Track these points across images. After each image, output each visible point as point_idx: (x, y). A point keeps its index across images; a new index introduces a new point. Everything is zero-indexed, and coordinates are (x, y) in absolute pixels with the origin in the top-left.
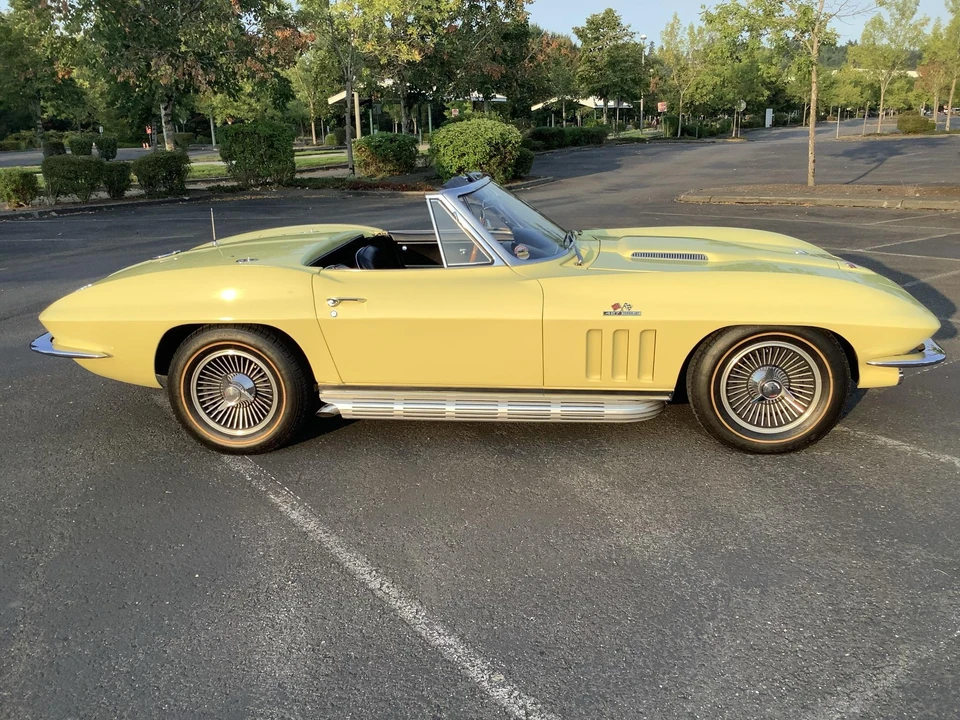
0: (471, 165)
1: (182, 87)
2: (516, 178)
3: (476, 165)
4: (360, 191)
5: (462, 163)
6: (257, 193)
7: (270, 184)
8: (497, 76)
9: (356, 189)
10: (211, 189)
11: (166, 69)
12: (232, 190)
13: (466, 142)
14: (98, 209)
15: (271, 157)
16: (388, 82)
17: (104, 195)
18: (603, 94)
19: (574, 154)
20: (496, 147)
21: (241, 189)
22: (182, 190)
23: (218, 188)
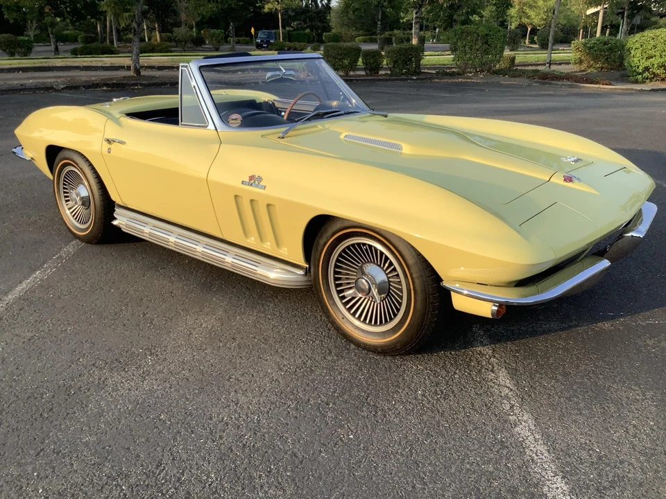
0: (655, 66)
4: (546, 81)
5: (648, 63)
6: (469, 78)
7: (481, 71)
9: (543, 79)
10: (437, 73)
12: (452, 75)
17: (362, 73)
21: (459, 74)
22: (419, 72)
23: (443, 72)
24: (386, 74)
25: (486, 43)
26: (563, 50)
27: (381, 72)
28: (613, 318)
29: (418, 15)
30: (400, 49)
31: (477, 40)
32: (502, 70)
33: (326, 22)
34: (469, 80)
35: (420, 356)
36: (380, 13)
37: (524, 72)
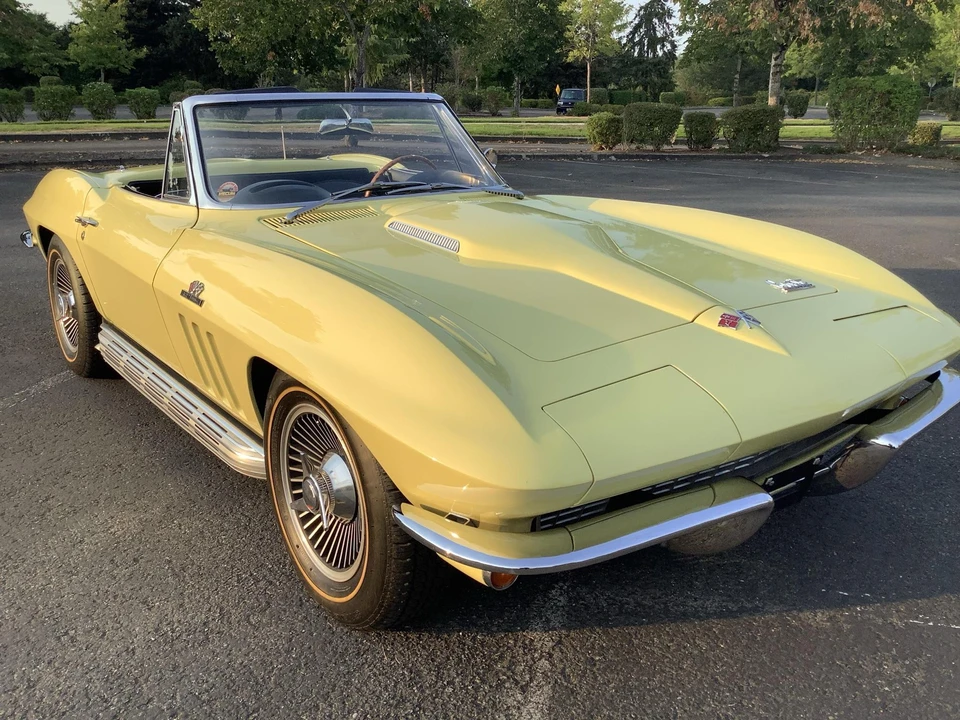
6: (858, 158)
7: (879, 148)
10: (805, 149)
12: (829, 153)
23: (815, 148)
24: (720, 149)
25: (888, 104)
27: (714, 147)
28: (843, 603)
29: (779, 61)
30: (747, 112)
31: (872, 99)
32: (913, 146)
33: (667, 78)
34: (856, 162)
35: (413, 636)
37: (950, 151)
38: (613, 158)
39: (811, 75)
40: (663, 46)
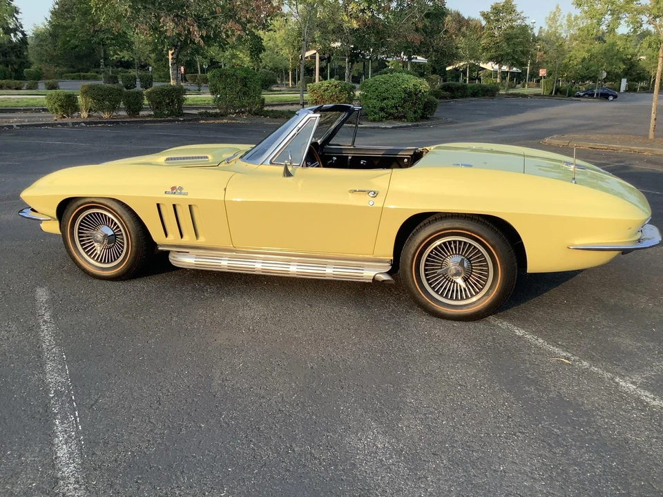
0: (389, 106)
1: (182, 39)
2: (423, 118)
3: (393, 107)
5: (383, 104)
6: (233, 119)
7: (243, 112)
8: (417, 43)
10: (201, 114)
11: (170, 25)
12: (216, 116)
13: (387, 90)
14: (115, 123)
15: (245, 93)
16: (338, 44)
17: (123, 113)
18: (498, 60)
19: (472, 102)
20: (410, 94)
21: (222, 115)
22: (179, 113)
23: (206, 113)
24: (150, 116)
25: (245, 85)
26: (280, 90)
27: (141, 113)
29: (174, 56)
33: (24, 58)
34: (234, 121)
36: (102, 50)
38: (83, 124)
39: (132, 59)
40: (15, 35)
